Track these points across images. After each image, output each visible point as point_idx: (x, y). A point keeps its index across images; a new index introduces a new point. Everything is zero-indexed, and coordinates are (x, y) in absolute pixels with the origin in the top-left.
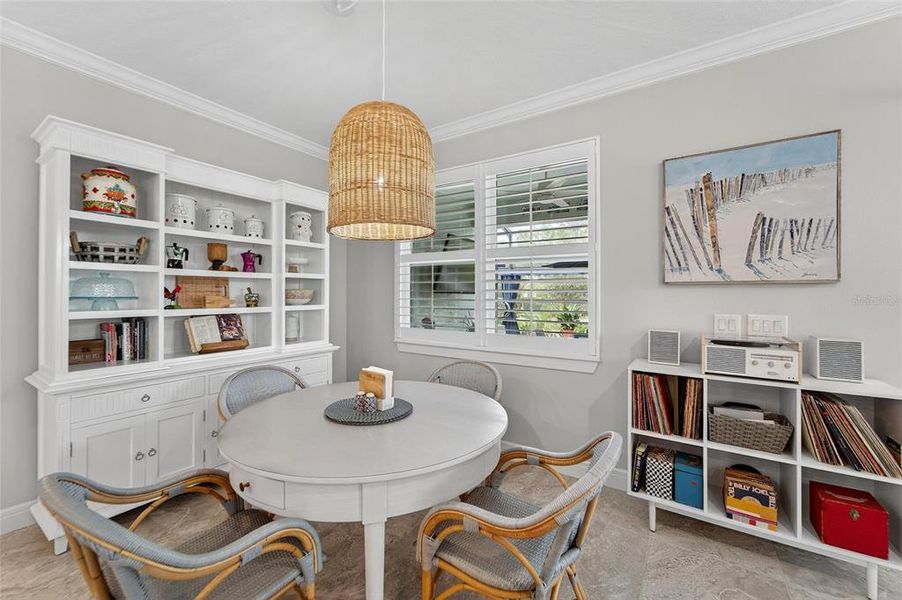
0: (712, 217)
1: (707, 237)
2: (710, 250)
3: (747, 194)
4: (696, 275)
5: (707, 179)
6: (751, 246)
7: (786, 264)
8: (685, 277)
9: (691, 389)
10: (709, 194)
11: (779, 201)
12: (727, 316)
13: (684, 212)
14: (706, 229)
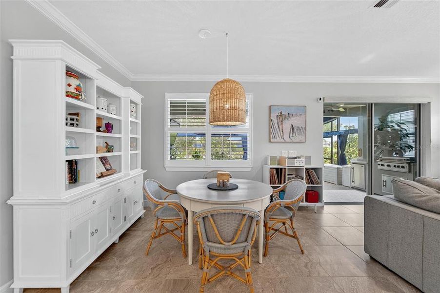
0: (282, 124)
1: (281, 129)
2: (281, 133)
3: (289, 118)
4: (278, 140)
5: (281, 113)
6: (290, 132)
7: (297, 138)
8: (276, 140)
9: (283, 170)
10: (282, 117)
11: (296, 121)
12: (285, 151)
13: (275, 121)
14: (281, 127)
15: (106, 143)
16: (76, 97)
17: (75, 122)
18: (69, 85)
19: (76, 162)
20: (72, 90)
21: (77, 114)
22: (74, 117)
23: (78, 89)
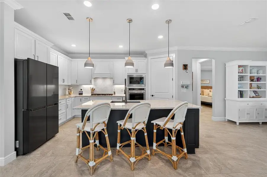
15: (257, 85)
16: (242, 73)
17: (241, 80)
18: (239, 70)
19: (242, 91)
20: (240, 71)
21: (243, 77)
22: (241, 78)
23: (242, 70)
